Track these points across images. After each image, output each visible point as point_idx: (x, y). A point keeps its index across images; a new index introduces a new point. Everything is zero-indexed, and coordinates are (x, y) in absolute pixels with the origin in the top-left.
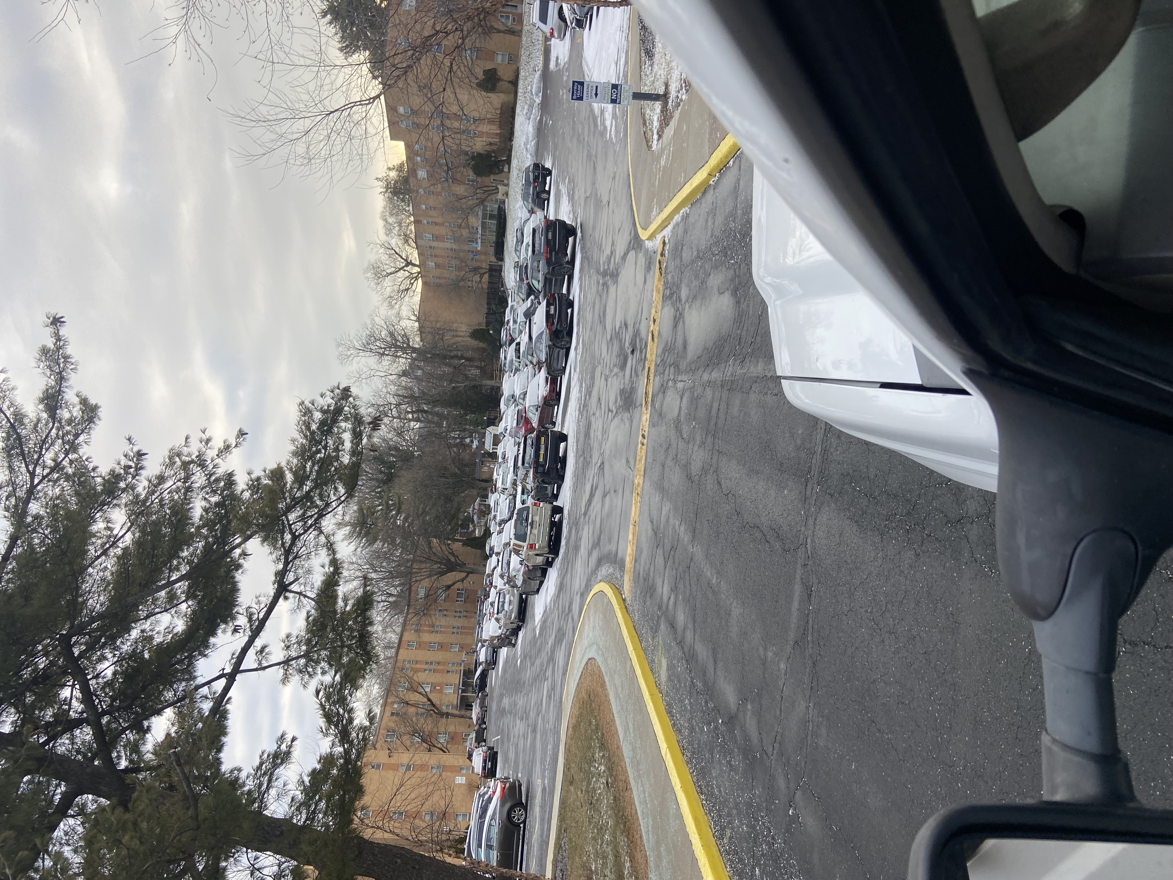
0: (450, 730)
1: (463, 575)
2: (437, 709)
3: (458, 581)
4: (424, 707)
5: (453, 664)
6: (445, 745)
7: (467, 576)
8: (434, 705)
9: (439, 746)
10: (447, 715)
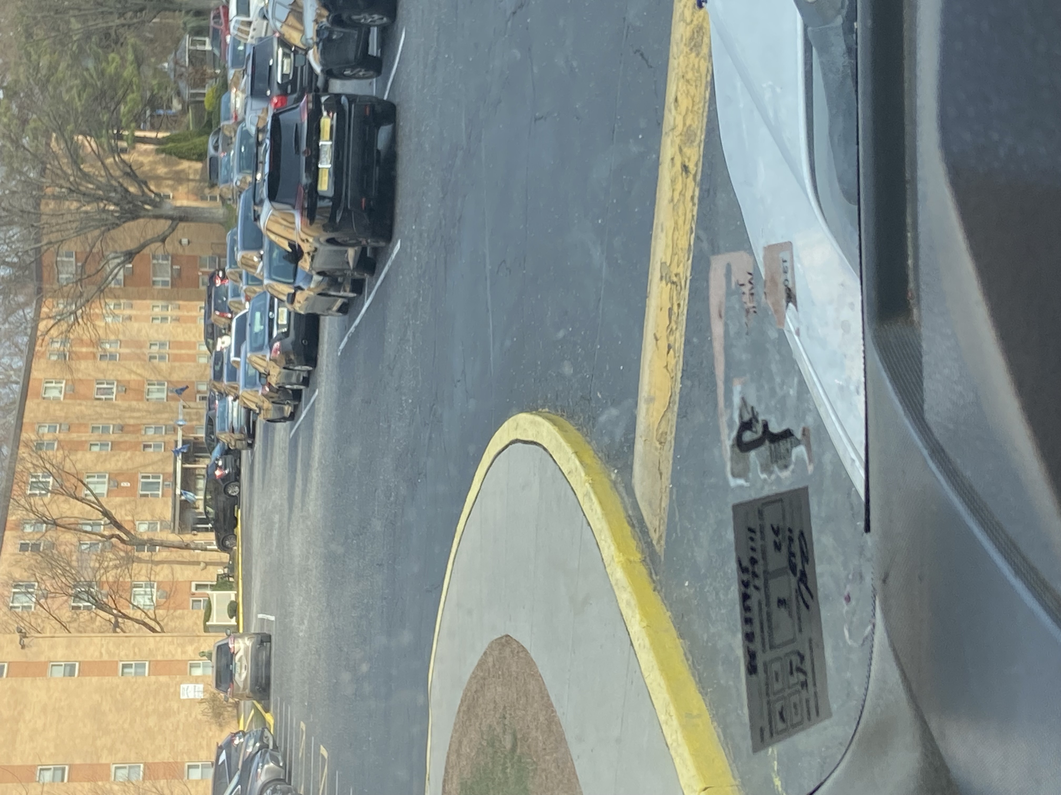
0: (160, 578)
1: (164, 225)
2: (127, 533)
3: (152, 241)
4: (96, 529)
5: (157, 429)
6: (151, 613)
7: (173, 229)
8: (119, 526)
9: (138, 615)
10: (152, 544)
